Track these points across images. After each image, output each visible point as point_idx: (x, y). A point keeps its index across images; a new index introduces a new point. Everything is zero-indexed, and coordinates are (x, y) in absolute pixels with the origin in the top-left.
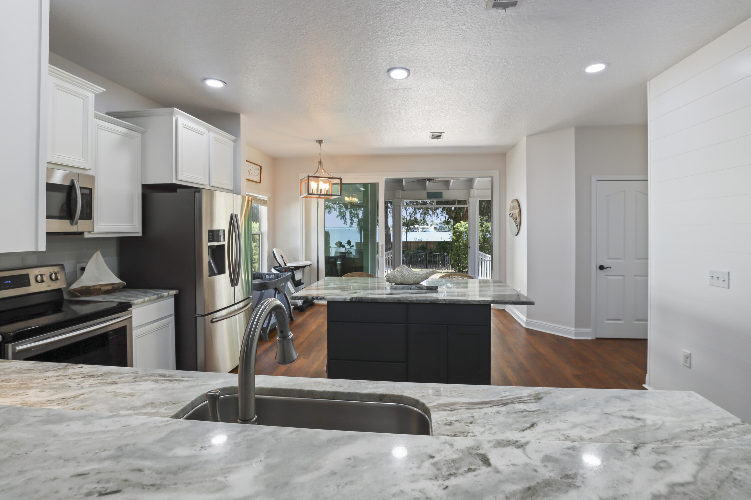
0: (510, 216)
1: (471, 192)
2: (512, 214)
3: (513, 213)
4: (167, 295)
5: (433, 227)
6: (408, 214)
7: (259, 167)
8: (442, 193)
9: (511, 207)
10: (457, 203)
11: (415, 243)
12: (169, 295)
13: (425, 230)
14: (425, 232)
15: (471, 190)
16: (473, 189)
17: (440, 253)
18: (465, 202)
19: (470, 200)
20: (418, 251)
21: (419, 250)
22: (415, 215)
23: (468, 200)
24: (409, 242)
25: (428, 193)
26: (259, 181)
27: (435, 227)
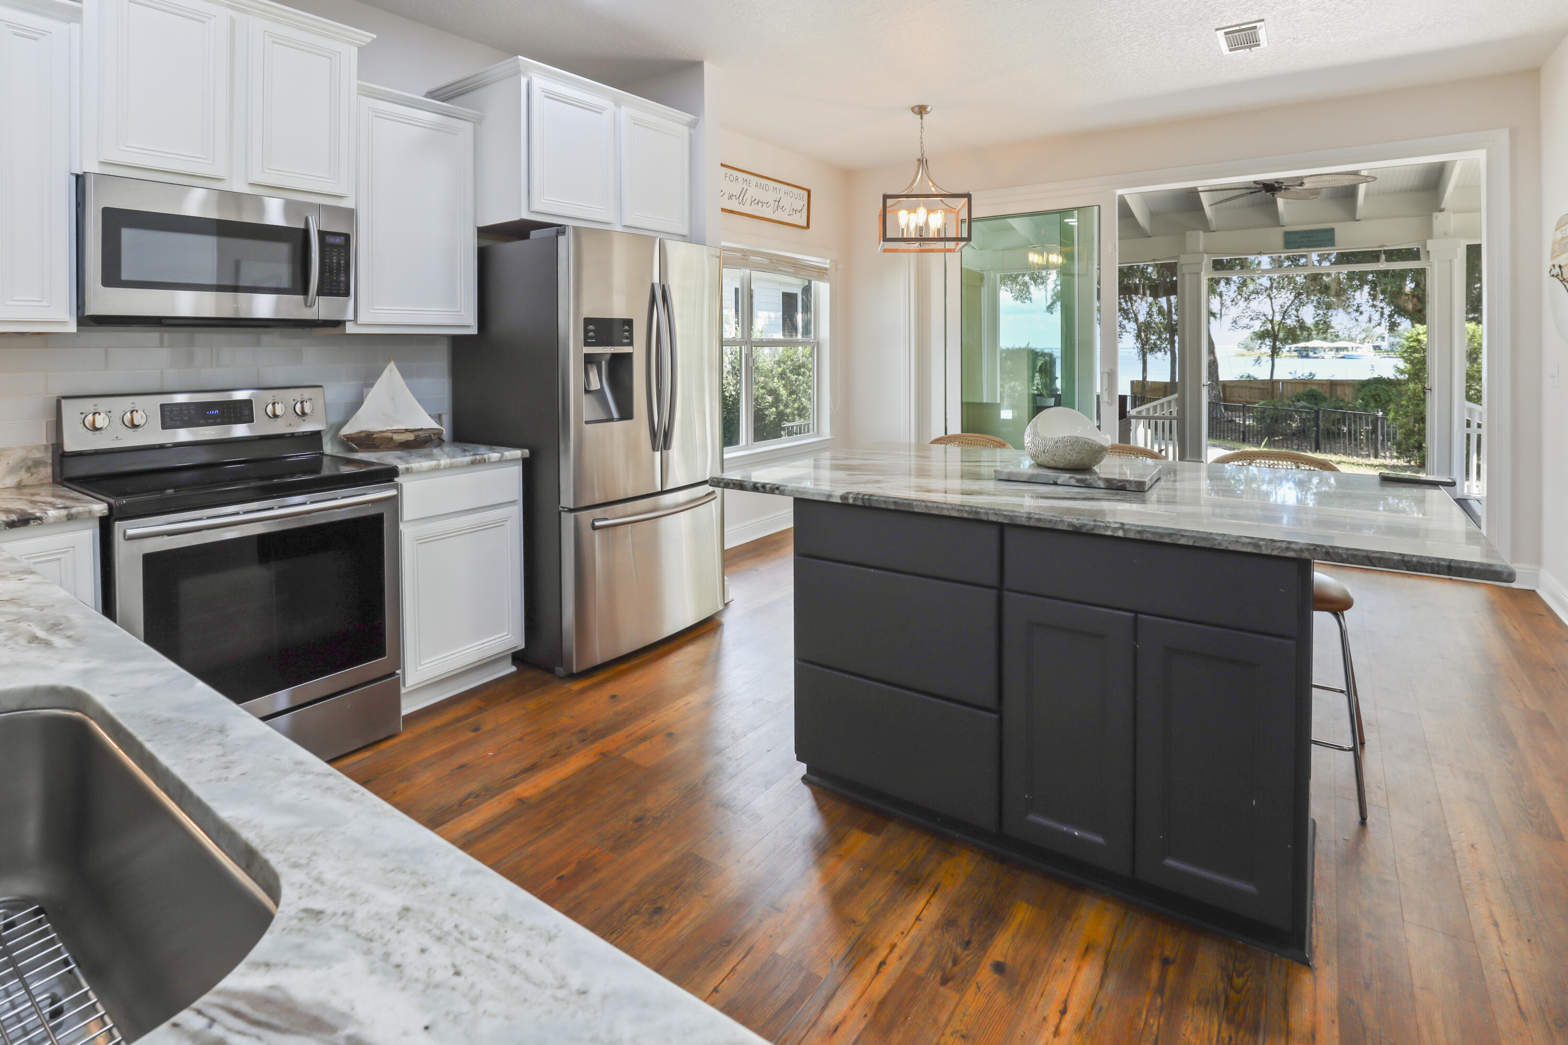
0: (1553, 276)
1: (1435, 221)
2: (1560, 267)
3: (1562, 265)
4: (497, 459)
5: (1371, 345)
6: (1277, 308)
7: (806, 193)
8: (1332, 230)
9: (1554, 243)
10: (1383, 257)
11: (1297, 383)
12: (504, 458)
13: (1342, 354)
14: (1343, 357)
15: (1435, 214)
16: (1442, 210)
17: (1365, 411)
18: (1413, 254)
19: (1431, 245)
20: (1296, 403)
21: (1298, 401)
22: (1297, 310)
23: (1425, 246)
24: (1278, 381)
25: (1287, 234)
26: (805, 225)
27: (1376, 344)
